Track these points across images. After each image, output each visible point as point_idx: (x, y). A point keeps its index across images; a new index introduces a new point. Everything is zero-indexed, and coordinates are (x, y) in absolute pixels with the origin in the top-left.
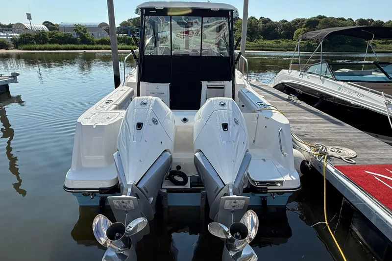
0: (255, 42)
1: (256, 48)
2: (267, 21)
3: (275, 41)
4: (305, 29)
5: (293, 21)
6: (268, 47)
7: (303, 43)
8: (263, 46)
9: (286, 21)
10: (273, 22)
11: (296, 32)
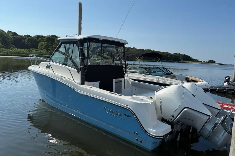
0: (12, 50)
1: (13, 54)
2: (15, 34)
3: (28, 50)
4: (46, 43)
5: (35, 37)
6: (23, 53)
7: (48, 52)
8: (20, 53)
9: (30, 36)
10: (20, 36)
11: (39, 44)
